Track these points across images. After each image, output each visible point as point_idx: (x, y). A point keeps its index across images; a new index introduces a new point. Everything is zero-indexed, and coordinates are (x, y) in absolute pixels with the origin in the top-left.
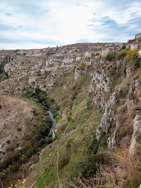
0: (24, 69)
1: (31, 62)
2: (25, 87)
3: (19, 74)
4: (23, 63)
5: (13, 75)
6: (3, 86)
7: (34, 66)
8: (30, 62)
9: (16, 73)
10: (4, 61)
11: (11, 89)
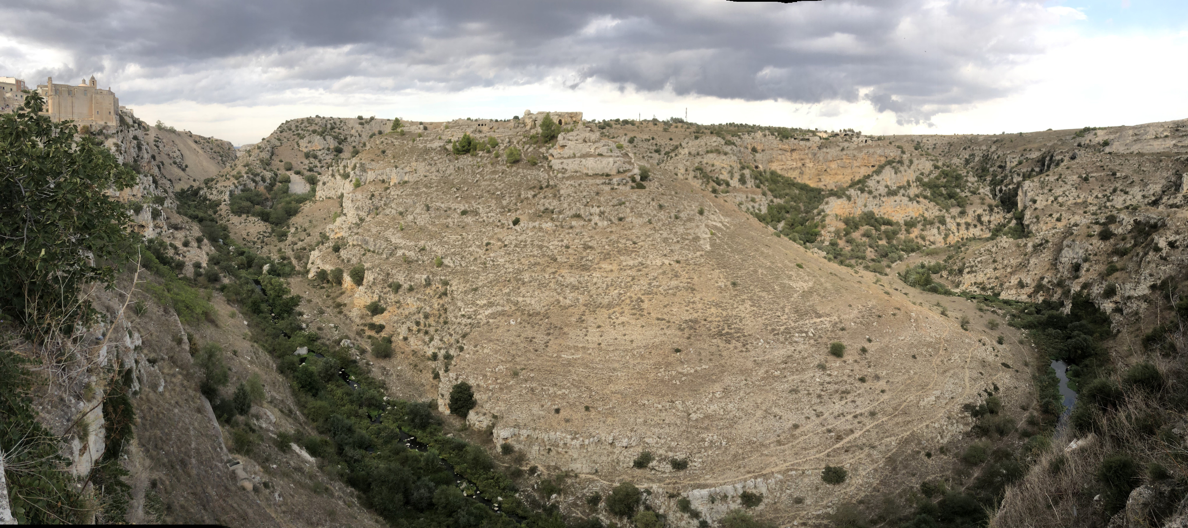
0: (1085, 204)
1: (1118, 175)
2: (1042, 278)
3: (1059, 220)
4: (1086, 179)
5: (1038, 221)
6: (973, 264)
7: (1126, 193)
8: (1114, 174)
9: (1051, 215)
10: (1033, 170)
11: (997, 278)
